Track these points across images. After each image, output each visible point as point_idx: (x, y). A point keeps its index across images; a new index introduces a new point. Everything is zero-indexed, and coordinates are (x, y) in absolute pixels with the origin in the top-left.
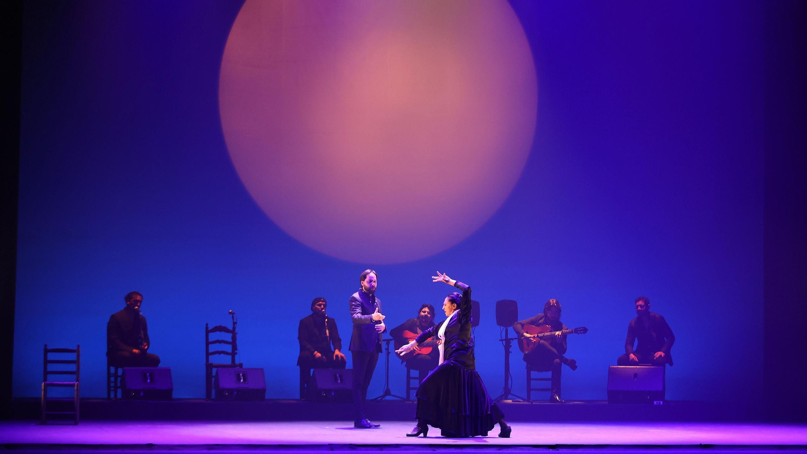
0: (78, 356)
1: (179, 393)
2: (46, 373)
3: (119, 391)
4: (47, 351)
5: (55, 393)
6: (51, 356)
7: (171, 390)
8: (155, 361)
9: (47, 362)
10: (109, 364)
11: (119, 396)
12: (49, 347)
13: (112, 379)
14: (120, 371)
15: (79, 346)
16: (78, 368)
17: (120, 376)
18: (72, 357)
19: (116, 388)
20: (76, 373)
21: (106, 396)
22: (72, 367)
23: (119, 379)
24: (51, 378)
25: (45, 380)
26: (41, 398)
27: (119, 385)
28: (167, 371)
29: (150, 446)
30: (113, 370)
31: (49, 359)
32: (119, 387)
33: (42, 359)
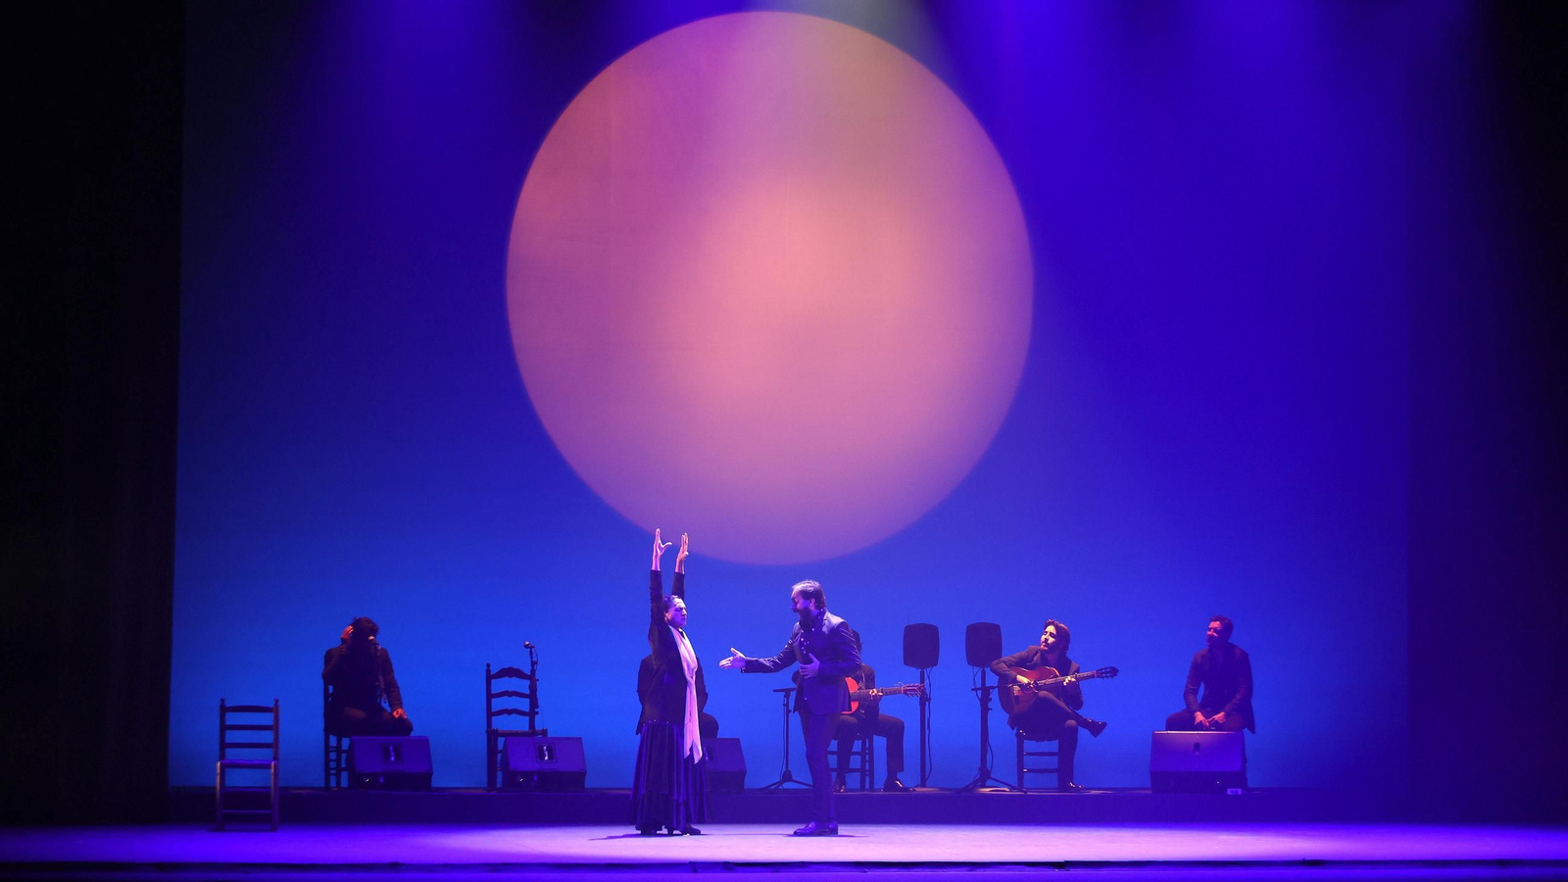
0: (277, 719)
2: (224, 745)
3: (345, 776)
4: (224, 709)
5: (240, 779)
6: (232, 719)
7: (428, 776)
9: (224, 728)
10: (328, 731)
11: (344, 783)
12: (228, 704)
13: (333, 756)
14: (346, 743)
15: (277, 701)
16: (277, 739)
17: (344, 751)
18: (267, 719)
19: (339, 770)
20: (274, 745)
21: (322, 784)
22: (267, 737)
23: (344, 756)
24: (232, 754)
25: (222, 757)
26: (215, 788)
27: (343, 765)
28: (424, 742)
29: (395, 866)
31: (228, 722)
32: (344, 769)
33: (218, 722)
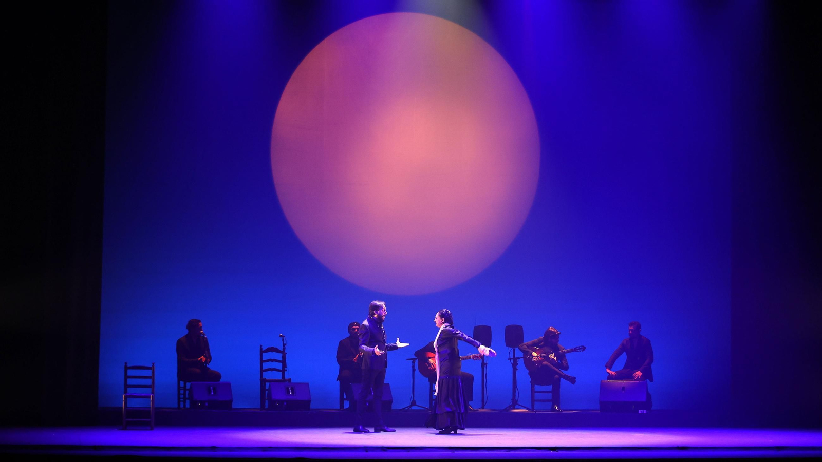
0: (153, 372)
1: (237, 404)
2: (127, 386)
3: (188, 402)
4: (127, 368)
5: (135, 403)
6: (131, 372)
7: (231, 401)
8: (217, 376)
9: (127, 377)
10: (179, 379)
11: (188, 406)
12: (129, 365)
13: (182, 392)
14: (188, 385)
15: (153, 364)
16: (153, 383)
17: (188, 389)
18: (148, 373)
19: (185, 399)
20: (152, 386)
21: (176, 406)
22: (148, 382)
23: (187, 392)
24: (131, 391)
25: (126, 392)
26: (122, 407)
27: (187, 396)
28: (228, 385)
29: (214, 448)
31: (129, 374)
32: (187, 399)
33: (123, 374)
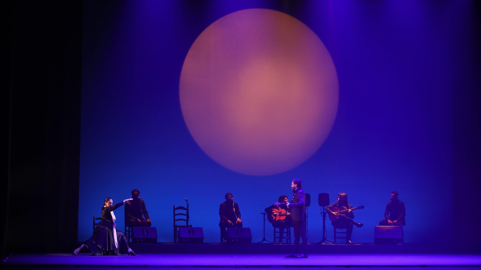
1: (160, 240)
4: (95, 219)
7: (156, 239)
10: (126, 225)
17: (131, 231)
28: (155, 229)
30: (127, 228)
32: (131, 237)
33: (92, 223)
